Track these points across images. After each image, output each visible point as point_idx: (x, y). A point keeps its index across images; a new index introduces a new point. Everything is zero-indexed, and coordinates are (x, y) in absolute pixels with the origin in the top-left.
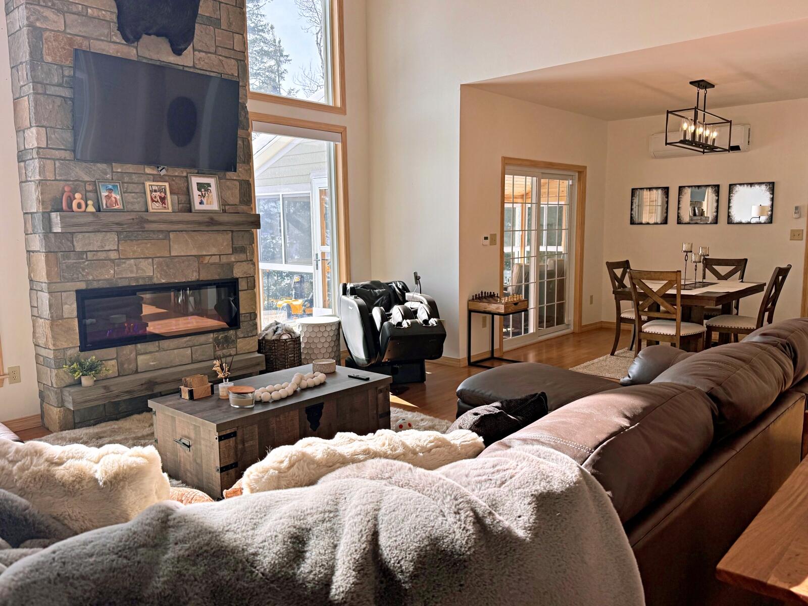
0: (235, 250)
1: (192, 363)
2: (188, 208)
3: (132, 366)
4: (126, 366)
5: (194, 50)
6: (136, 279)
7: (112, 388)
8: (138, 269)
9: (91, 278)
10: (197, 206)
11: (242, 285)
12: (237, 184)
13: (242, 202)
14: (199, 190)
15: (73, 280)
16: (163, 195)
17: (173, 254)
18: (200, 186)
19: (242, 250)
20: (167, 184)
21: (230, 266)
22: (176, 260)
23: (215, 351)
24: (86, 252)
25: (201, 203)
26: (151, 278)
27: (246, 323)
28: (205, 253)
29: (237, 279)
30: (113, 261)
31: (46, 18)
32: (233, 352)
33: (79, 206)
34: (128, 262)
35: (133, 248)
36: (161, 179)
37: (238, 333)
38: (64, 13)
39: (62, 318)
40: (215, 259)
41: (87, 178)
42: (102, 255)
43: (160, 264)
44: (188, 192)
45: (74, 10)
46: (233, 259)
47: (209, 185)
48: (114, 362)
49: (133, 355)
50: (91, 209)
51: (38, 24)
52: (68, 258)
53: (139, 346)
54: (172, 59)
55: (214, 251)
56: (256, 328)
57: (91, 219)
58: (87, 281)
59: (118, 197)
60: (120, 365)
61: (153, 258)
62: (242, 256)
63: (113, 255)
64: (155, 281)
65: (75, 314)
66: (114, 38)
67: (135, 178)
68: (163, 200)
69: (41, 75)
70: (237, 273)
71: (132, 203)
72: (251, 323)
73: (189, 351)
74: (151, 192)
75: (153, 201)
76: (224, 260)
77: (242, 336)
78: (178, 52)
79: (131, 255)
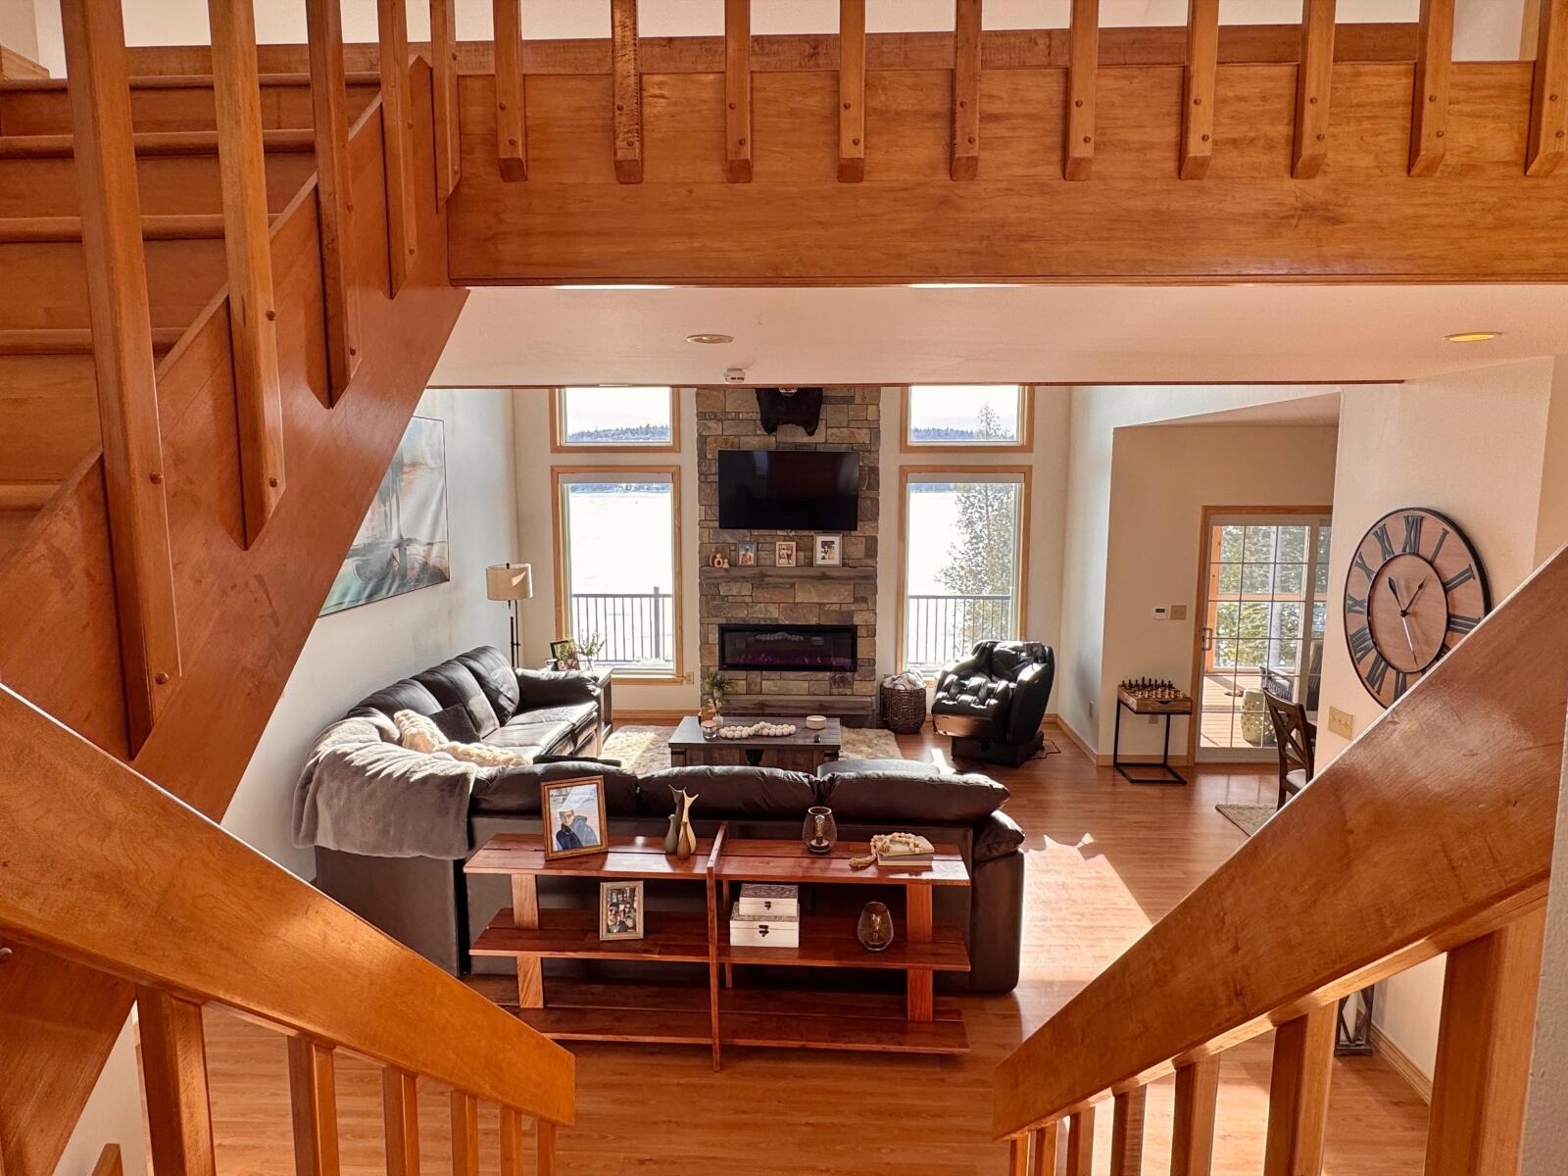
0: (856, 600)
1: (809, 695)
2: (811, 564)
3: (758, 688)
4: (752, 687)
5: (827, 428)
6: (765, 619)
7: (732, 702)
8: (767, 612)
9: (729, 615)
10: (819, 562)
11: (862, 632)
12: (863, 539)
13: (868, 556)
14: (823, 547)
15: (716, 617)
16: (790, 552)
17: (797, 601)
18: (824, 544)
19: (864, 600)
20: (794, 544)
21: (851, 614)
22: (800, 606)
23: (831, 688)
24: (727, 596)
25: (824, 558)
26: (777, 619)
27: (863, 668)
28: (826, 601)
29: (856, 626)
30: (747, 604)
31: (709, 428)
32: (849, 692)
33: (719, 563)
34: (759, 605)
35: (763, 595)
36: (791, 539)
37: (856, 676)
38: (719, 420)
39: (708, 643)
40: (836, 607)
41: (731, 541)
42: (739, 599)
43: (785, 609)
44: (812, 549)
45: (730, 417)
46: (853, 608)
47: (833, 542)
48: (744, 682)
49: (759, 679)
50: (726, 566)
51: (704, 433)
52: (714, 600)
53: (764, 673)
54: (806, 439)
55: (835, 599)
56: (875, 674)
57: (722, 573)
58: (726, 618)
59: (752, 555)
60: (748, 685)
61: (779, 604)
62: (865, 606)
63: (748, 599)
64: (781, 622)
65: (717, 641)
66: (758, 432)
67: (768, 539)
68: (789, 556)
69: (704, 469)
70: (857, 620)
71: (765, 559)
72: (869, 668)
73: (806, 684)
74: (780, 550)
75: (780, 557)
76: (845, 608)
77: (858, 678)
78: (811, 434)
79: (761, 600)
